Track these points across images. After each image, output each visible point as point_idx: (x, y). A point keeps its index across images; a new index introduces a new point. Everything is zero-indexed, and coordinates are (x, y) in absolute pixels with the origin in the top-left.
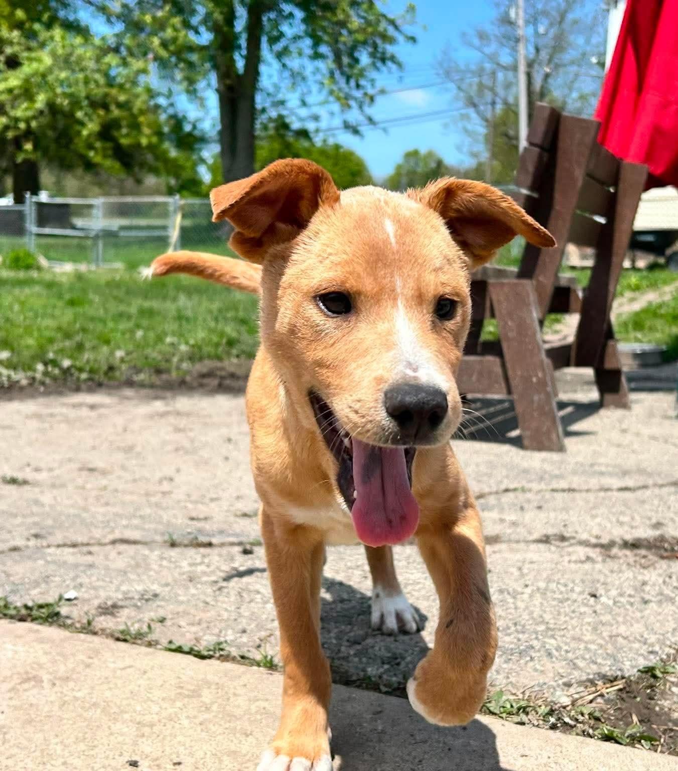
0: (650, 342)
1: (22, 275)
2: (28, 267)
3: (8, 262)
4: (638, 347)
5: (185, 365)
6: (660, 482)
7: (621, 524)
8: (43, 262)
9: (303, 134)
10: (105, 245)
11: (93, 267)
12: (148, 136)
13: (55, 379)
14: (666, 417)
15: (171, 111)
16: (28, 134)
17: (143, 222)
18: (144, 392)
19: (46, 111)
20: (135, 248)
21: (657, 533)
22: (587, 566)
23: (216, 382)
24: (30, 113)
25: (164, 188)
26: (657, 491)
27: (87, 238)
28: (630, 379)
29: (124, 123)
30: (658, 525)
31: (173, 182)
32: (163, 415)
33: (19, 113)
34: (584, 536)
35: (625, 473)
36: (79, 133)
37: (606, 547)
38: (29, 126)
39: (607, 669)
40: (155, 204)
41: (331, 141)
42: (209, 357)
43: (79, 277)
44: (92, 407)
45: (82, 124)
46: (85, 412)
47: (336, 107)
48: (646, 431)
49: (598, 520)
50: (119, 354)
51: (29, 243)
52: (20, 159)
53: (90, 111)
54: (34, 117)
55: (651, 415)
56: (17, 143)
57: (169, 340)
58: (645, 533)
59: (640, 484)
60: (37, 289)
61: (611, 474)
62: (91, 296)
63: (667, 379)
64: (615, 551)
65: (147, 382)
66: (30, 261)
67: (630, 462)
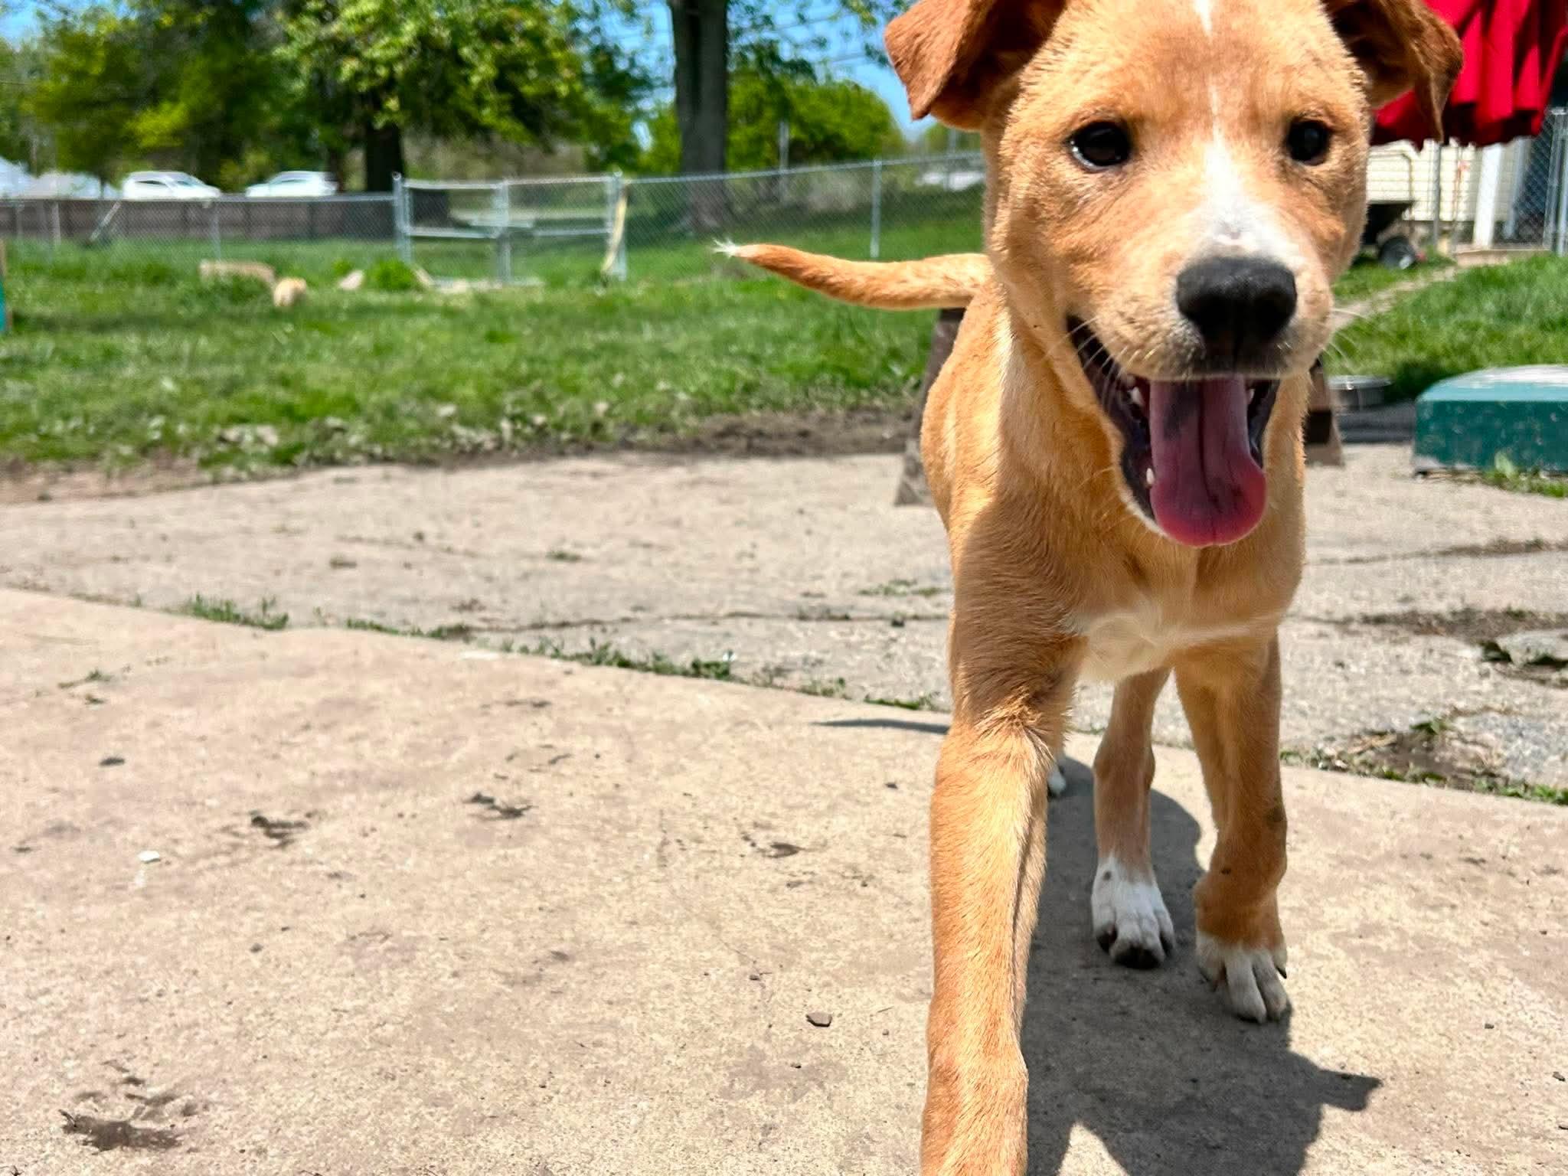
0: (1363, 373)
1: (397, 299)
2: (404, 287)
3: (374, 279)
4: (1348, 383)
5: (692, 421)
6: (1401, 551)
7: (1357, 599)
8: (424, 278)
9: (802, 67)
10: (514, 251)
11: (497, 286)
12: (569, 82)
13: (528, 439)
14: (1396, 476)
15: (596, 41)
16: (390, 84)
17: (557, 214)
18: (651, 456)
19: (417, 47)
20: (552, 254)
21: (1406, 608)
22: (1322, 642)
23: (743, 443)
24: (392, 53)
25: (581, 161)
26: (1399, 562)
27: (487, 240)
28: (1344, 428)
29: (531, 63)
30: (1406, 599)
31: (594, 149)
32: (694, 484)
33: (376, 52)
34: (1312, 612)
35: (1352, 542)
36: (466, 80)
37: (1344, 624)
38: (392, 72)
39: (1374, 724)
40: (570, 187)
41: (840, 76)
42: (721, 410)
43: (482, 300)
44: (595, 475)
45: (471, 66)
46: (587, 482)
47: (852, 23)
48: (1372, 494)
49: (1326, 595)
50: (601, 407)
51: (404, 251)
52: (380, 123)
53: (479, 44)
54: (400, 58)
55: (1375, 474)
56: (374, 99)
57: (662, 386)
58: (1388, 607)
59: (1375, 554)
60: (435, 318)
61: (1333, 545)
62: (514, 328)
63: (1393, 427)
64: (1354, 626)
65: (649, 442)
66: (405, 278)
67: (1358, 529)
